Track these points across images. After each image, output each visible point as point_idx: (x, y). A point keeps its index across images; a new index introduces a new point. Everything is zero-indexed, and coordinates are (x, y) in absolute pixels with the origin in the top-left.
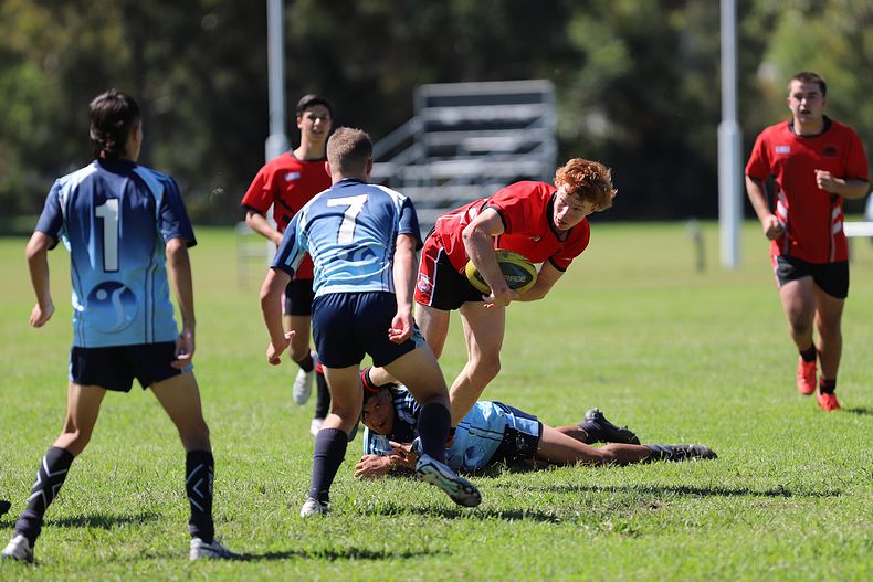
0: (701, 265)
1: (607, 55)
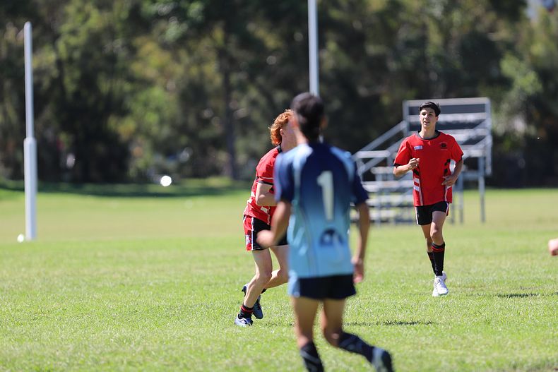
1: (527, 82)
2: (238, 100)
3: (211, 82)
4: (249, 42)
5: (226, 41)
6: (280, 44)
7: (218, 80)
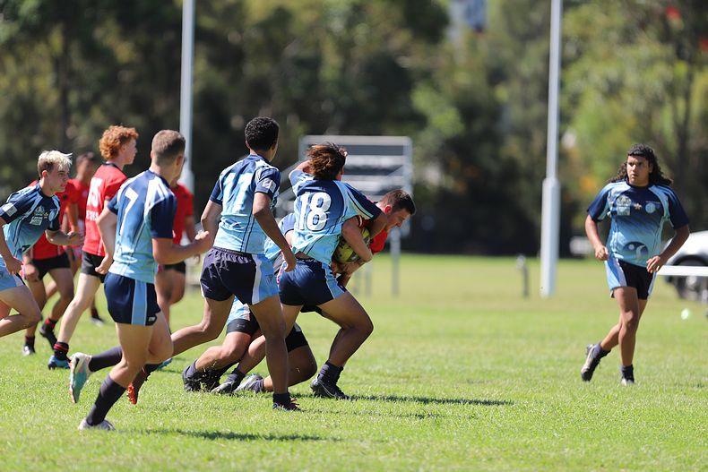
0: (526, 293)
1: (445, 120)
2: (78, 125)
3: (44, 100)
4: (95, 52)
5: (66, 49)
6: (135, 57)
7: (53, 98)
